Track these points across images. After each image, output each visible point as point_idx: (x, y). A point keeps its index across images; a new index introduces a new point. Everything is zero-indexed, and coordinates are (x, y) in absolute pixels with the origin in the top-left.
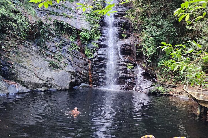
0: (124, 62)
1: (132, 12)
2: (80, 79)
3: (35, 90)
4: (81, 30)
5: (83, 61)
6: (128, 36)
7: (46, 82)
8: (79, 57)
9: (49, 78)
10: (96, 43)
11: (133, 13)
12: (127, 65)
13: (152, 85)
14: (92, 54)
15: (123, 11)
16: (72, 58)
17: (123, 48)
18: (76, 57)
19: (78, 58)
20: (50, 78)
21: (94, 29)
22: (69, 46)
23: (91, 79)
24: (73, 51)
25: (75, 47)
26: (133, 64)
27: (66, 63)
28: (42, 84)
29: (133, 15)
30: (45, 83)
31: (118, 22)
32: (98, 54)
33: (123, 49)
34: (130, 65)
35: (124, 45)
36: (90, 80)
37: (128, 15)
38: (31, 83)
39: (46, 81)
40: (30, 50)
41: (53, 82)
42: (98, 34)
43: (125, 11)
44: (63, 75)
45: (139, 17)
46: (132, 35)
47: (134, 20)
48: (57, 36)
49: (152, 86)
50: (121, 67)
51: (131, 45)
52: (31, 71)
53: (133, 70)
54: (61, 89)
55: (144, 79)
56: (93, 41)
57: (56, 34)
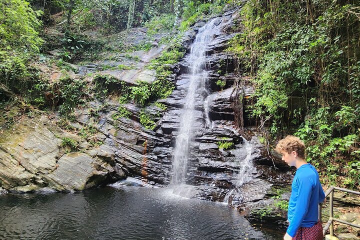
0: (212, 134)
1: (239, 38)
2: (123, 170)
3: (13, 189)
4: (134, 84)
5: (135, 135)
6: (229, 83)
7: (35, 176)
8: (129, 129)
9: (42, 168)
10: (161, 103)
11: (241, 40)
12: (217, 141)
13: (270, 192)
14: (152, 122)
15: (222, 43)
16: (116, 132)
17: (215, 106)
18: (122, 129)
19: (126, 132)
20: (45, 169)
21: (160, 80)
22: (113, 112)
23: (145, 170)
24: (119, 119)
25: (125, 112)
26: (231, 139)
27: (100, 141)
28: (25, 179)
29: (241, 44)
30: (34, 178)
31: (211, 62)
32: (162, 122)
33: (216, 109)
34: (226, 141)
35: (218, 100)
36: (143, 172)
37: (231, 47)
38: (5, 177)
39: (36, 174)
40: (33, 122)
41: (49, 177)
42: (168, 88)
43: (225, 42)
44: (79, 164)
45: (253, 46)
46: (237, 79)
47: (242, 52)
48: (97, 98)
49: (268, 196)
50: (203, 147)
51: (231, 100)
52: (12, 156)
53: (232, 152)
54: (63, 191)
55: (255, 174)
56: (158, 101)
57: (95, 95)
